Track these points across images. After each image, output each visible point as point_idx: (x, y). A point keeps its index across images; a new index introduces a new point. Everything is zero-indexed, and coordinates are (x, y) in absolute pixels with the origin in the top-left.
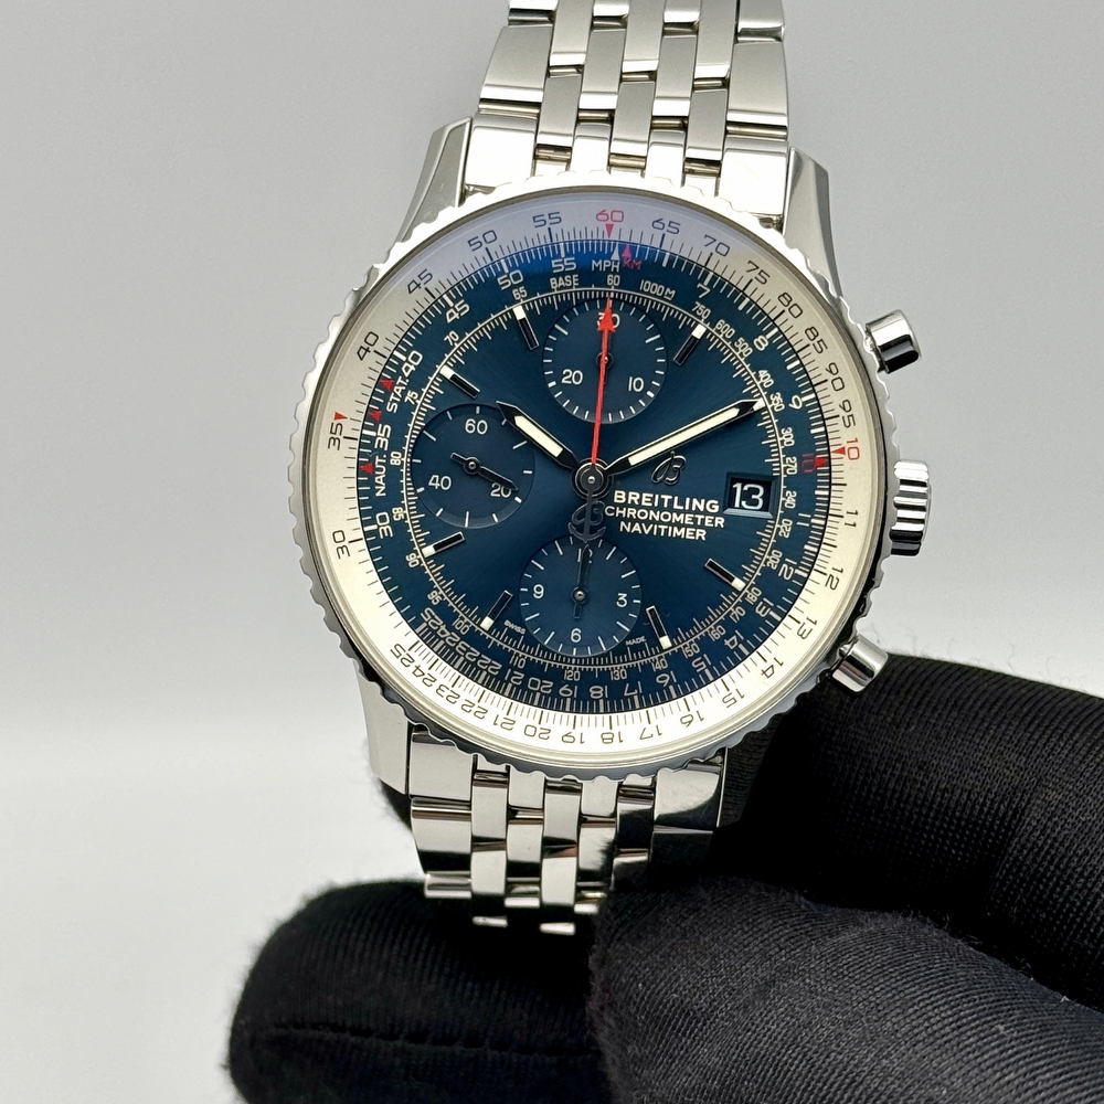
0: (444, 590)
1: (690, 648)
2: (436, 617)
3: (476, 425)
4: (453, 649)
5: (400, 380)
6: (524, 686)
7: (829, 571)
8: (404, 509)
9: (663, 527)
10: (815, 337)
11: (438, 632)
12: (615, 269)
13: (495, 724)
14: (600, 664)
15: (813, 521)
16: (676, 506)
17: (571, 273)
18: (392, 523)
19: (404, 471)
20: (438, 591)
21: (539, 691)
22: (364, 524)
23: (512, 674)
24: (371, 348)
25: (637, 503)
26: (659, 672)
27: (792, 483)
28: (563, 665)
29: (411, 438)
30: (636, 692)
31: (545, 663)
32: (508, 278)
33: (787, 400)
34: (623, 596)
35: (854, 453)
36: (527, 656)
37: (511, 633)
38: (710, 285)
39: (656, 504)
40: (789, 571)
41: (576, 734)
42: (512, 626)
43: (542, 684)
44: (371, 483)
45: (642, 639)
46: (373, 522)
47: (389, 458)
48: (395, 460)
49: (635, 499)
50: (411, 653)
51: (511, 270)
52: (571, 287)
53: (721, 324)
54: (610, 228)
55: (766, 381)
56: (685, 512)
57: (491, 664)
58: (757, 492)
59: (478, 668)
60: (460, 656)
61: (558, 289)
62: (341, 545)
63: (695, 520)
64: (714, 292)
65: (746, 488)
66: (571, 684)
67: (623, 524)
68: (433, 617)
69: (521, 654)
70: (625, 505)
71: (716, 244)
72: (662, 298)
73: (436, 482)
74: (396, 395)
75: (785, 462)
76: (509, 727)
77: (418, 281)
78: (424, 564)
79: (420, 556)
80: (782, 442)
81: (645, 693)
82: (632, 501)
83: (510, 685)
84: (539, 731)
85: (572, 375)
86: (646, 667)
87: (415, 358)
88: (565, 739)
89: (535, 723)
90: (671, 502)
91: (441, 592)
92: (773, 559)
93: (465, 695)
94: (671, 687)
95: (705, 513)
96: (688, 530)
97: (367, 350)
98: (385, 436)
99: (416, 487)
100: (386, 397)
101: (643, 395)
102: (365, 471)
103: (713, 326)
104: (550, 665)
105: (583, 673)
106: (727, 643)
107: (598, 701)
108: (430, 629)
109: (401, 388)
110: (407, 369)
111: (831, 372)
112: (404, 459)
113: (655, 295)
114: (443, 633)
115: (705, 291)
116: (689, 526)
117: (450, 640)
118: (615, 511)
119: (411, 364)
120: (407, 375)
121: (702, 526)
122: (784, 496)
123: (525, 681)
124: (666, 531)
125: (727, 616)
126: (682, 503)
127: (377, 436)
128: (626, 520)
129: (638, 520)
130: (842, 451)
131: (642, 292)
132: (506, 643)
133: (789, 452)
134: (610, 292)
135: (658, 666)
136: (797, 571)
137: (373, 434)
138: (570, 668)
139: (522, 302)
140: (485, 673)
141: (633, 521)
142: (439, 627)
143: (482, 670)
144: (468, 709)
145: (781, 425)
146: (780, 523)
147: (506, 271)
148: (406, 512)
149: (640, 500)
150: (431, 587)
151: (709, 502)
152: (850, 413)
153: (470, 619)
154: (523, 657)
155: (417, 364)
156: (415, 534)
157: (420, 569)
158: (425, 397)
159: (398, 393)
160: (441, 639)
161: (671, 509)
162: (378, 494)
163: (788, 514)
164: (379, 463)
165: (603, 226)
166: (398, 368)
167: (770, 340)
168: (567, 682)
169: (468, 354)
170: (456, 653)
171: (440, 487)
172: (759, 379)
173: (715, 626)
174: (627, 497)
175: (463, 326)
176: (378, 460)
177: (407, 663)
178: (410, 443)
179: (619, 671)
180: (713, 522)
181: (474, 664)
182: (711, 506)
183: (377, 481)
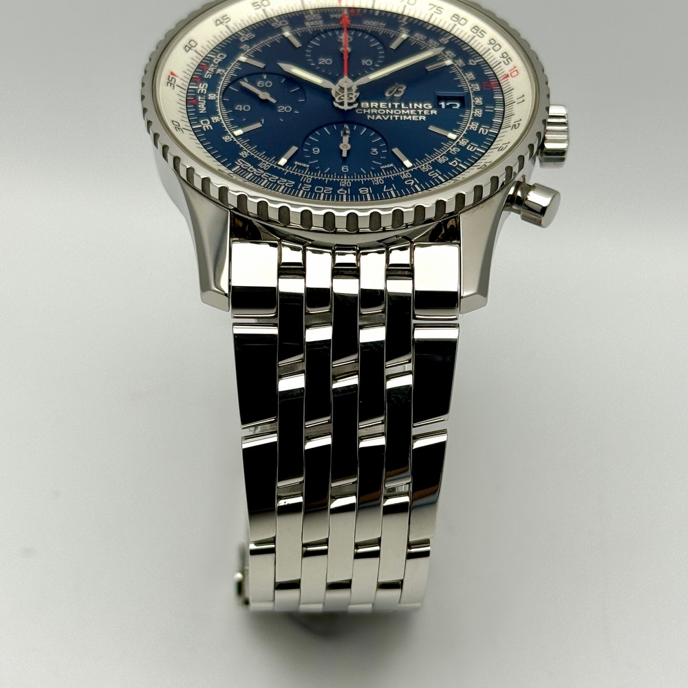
0: (250, 151)
1: (425, 167)
2: (246, 163)
3: (264, 83)
4: (259, 177)
5: (212, 65)
6: (312, 190)
8: (219, 117)
9: (396, 116)
10: (478, 30)
11: (249, 170)
12: (346, 17)
14: (364, 178)
15: (495, 109)
16: (403, 107)
17: (318, 20)
18: (212, 124)
19: (218, 101)
20: (246, 151)
21: (323, 193)
22: (192, 125)
23: (303, 186)
24: (193, 48)
26: (405, 179)
27: (476, 94)
28: (338, 180)
29: (221, 88)
30: (392, 189)
31: (325, 180)
32: (278, 24)
33: (466, 61)
34: (375, 150)
36: (312, 177)
37: (300, 167)
38: (407, 21)
39: (390, 107)
40: (485, 131)
42: (300, 164)
43: (325, 189)
44: (196, 108)
45: (392, 165)
46: (198, 124)
47: (207, 97)
48: (211, 97)
49: (376, 106)
51: (280, 20)
52: (319, 25)
53: (417, 34)
55: (451, 55)
56: (410, 109)
57: (287, 182)
59: (278, 184)
60: (265, 179)
61: (311, 26)
62: (177, 127)
63: (417, 112)
64: (410, 23)
65: (448, 104)
66: (346, 188)
67: (369, 116)
68: (244, 163)
70: (370, 108)
72: (378, 27)
73: (239, 107)
74: (210, 71)
75: (471, 86)
77: (221, 20)
78: (235, 140)
79: (232, 137)
80: (467, 78)
81: (398, 189)
82: (374, 106)
83: (302, 192)
85: (325, 60)
86: (398, 177)
87: (222, 56)
90: (400, 107)
91: (248, 152)
92: (473, 126)
94: (416, 186)
95: (423, 108)
96: (414, 116)
97: (190, 48)
98: (204, 88)
99: (227, 109)
100: (203, 72)
101: (372, 66)
102: (191, 103)
103: (412, 35)
104: (329, 180)
106: (450, 164)
107: (365, 195)
108: (242, 169)
109: (213, 69)
110: (216, 61)
111: (491, 44)
112: (218, 97)
113: (373, 26)
114: (251, 169)
115: (404, 23)
117: (257, 173)
118: (363, 111)
119: (219, 59)
121: (423, 115)
122: (474, 100)
123: (312, 188)
124: (399, 118)
125: (448, 152)
126: (407, 105)
127: (199, 88)
128: (371, 115)
129: (378, 114)
130: (507, 77)
131: (365, 25)
132: (297, 172)
133: (472, 82)
135: (405, 176)
136: (491, 131)
137: (196, 87)
138: (343, 181)
140: (283, 187)
141: (376, 115)
142: (249, 167)
143: (281, 185)
145: (465, 72)
146: (474, 111)
147: (277, 21)
148: (221, 118)
149: (379, 106)
150: (241, 150)
151: (425, 104)
152: (507, 58)
153: (270, 162)
154: (309, 177)
155: (223, 58)
156: (228, 127)
157: (232, 143)
158: (230, 71)
159: (212, 71)
160: (250, 173)
161: (400, 109)
162: (201, 112)
163: (477, 106)
164: (201, 99)
166: (211, 61)
167: (449, 40)
168: (342, 187)
169: (256, 53)
170: (262, 178)
171: (243, 110)
172: (446, 55)
173: (441, 157)
174: (370, 105)
175: (250, 42)
178: (221, 90)
179: (378, 180)
180: (430, 112)
181: (276, 182)
182: (426, 106)
183: (200, 106)
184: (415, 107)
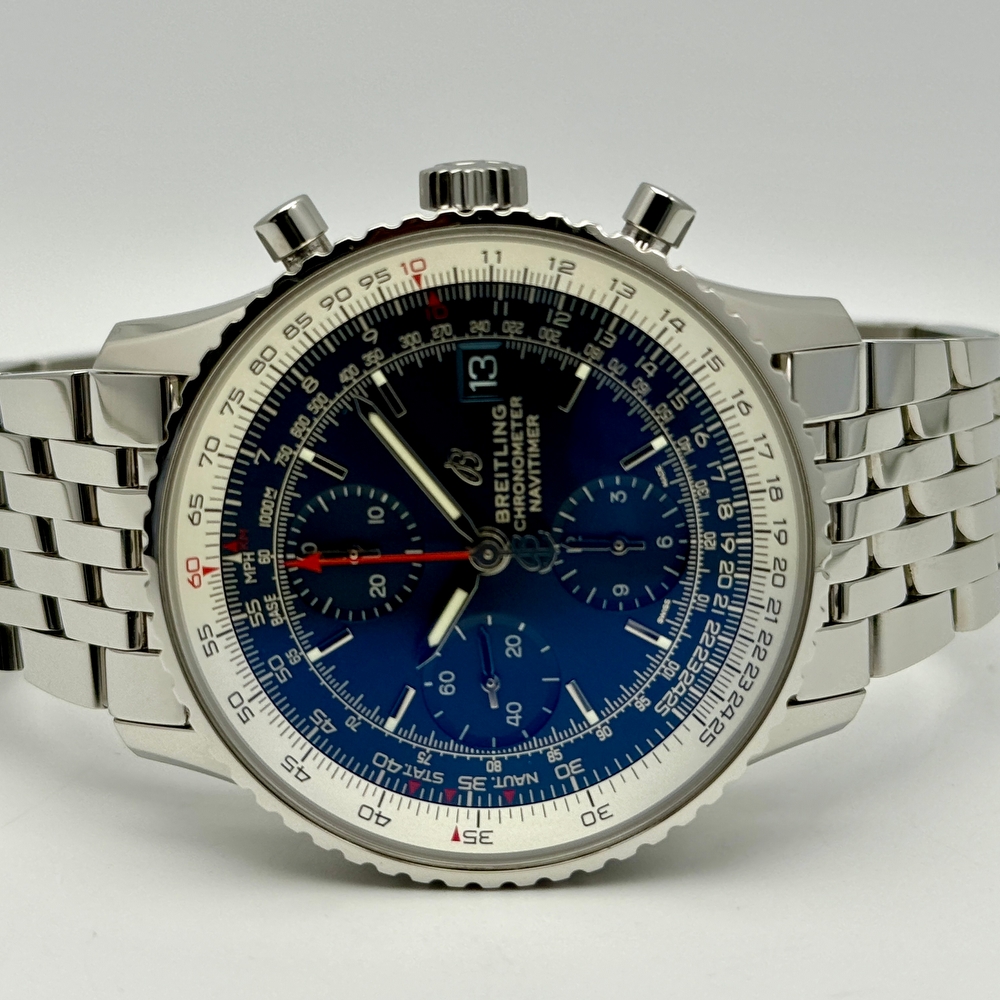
0: (633, 694)
1: (663, 415)
2: (664, 698)
3: (445, 684)
4: (698, 676)
5: (408, 774)
7: (555, 272)
8: (549, 750)
9: (531, 464)
10: (294, 328)
11: (681, 694)
12: (251, 557)
13: (776, 621)
14: (694, 512)
15: (500, 297)
16: (505, 453)
17: (263, 604)
18: (566, 761)
19: (506, 756)
20: (635, 701)
21: (732, 575)
22: (571, 791)
23: (718, 608)
24: (377, 810)
25: (507, 497)
26: (694, 445)
27: (461, 328)
28: (700, 552)
29: (470, 753)
30: (720, 468)
31: (701, 573)
32: (278, 672)
33: (370, 347)
34: (614, 497)
35: (418, 265)
36: (694, 594)
37: (672, 614)
38: (254, 450)
39: (505, 475)
40: (561, 316)
41: (776, 529)
42: (663, 614)
43: (724, 573)
44: (525, 789)
45: (659, 469)
46: (567, 782)
47: (495, 774)
48: (495, 766)
49: (503, 498)
50: (708, 723)
51: (268, 670)
52: (278, 602)
53: (295, 432)
54: (207, 571)
55: (351, 372)
56: (510, 443)
57: (709, 632)
58: (477, 364)
59: (716, 645)
60: (704, 667)
61: (282, 615)
62: (597, 816)
63: (517, 430)
64: (261, 444)
65: (474, 376)
66: (721, 540)
67: (532, 509)
68: (665, 702)
69: (693, 601)
70: (511, 509)
71: (208, 453)
72: (276, 501)
73: (514, 719)
74: (425, 776)
75: (439, 339)
76: (777, 605)
77: (295, 771)
78: (607, 720)
79: (599, 726)
80: (417, 345)
81: (720, 457)
82: (506, 502)
83: (731, 608)
84: (778, 571)
85: (375, 587)
86: (690, 459)
87: (380, 760)
88: (783, 540)
89: (769, 576)
90: (501, 459)
91: (635, 697)
92: (549, 337)
93: (748, 658)
94: (710, 429)
95: (508, 419)
96: (529, 435)
97: (379, 816)
98: (471, 781)
99: (522, 740)
100: (428, 786)
101: (386, 506)
102: (512, 798)
103: (299, 441)
104: (701, 567)
105: (706, 529)
106: (651, 374)
107: (735, 509)
108: (679, 704)
109: (416, 771)
110: (394, 767)
111: (330, 305)
112: (494, 757)
113: (275, 509)
114: (680, 689)
115: (261, 455)
116: (525, 434)
117: (688, 681)
118: (520, 520)
119: (388, 764)
120: (400, 767)
121: (523, 420)
122: (476, 334)
123: (722, 592)
124: (534, 460)
125: (621, 378)
126: (500, 447)
127: (472, 790)
128: (528, 505)
129: (526, 493)
130: (417, 278)
131: (272, 524)
132: (683, 618)
133: (427, 337)
134: (278, 559)
135: (687, 447)
136: (560, 307)
137: (470, 795)
138: (703, 544)
139: (302, 653)
140: (720, 638)
141: (528, 498)
142: (675, 694)
143: (717, 641)
144: (763, 653)
145: (399, 349)
146: (508, 334)
147: (270, 675)
148: (551, 747)
149: (504, 494)
150: (632, 710)
151: (496, 417)
152: (374, 277)
153: (661, 661)
154: (696, 598)
155: (386, 757)
156: (575, 734)
157: (613, 724)
158: (422, 744)
159: (422, 773)
160: (688, 691)
161: (509, 458)
162: (536, 780)
163: (496, 327)
164: (502, 783)
165: (208, 578)
166: (394, 777)
167: (305, 375)
168: (718, 546)
169: (368, 704)
170: (702, 672)
171: (520, 714)
172: (350, 382)
173: (634, 390)
174: (501, 509)
175: (338, 714)
176: (499, 786)
177: (720, 727)
178: (475, 753)
179: (699, 490)
180: (516, 409)
181: (712, 650)
182: (499, 414)
183: (522, 784)
184: (504, 433)
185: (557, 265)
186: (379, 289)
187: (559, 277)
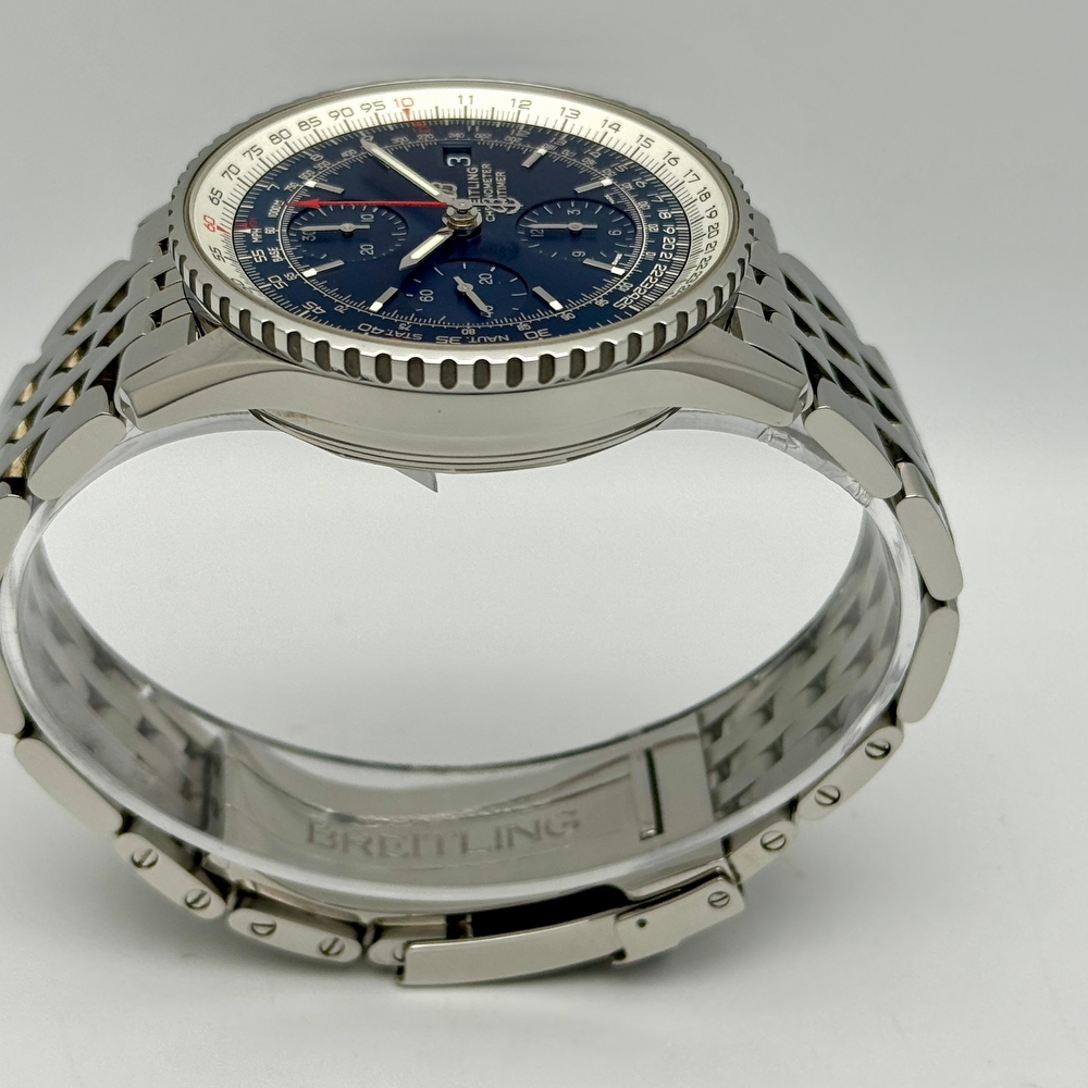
7: (516, 109)
15: (473, 124)
35: (407, 102)
111: (337, 117)
115: (273, 187)
130: (407, 111)
152: (372, 104)
185: (517, 104)
186: (376, 114)
187: (519, 112)
